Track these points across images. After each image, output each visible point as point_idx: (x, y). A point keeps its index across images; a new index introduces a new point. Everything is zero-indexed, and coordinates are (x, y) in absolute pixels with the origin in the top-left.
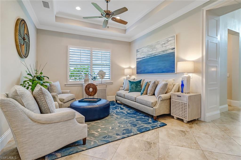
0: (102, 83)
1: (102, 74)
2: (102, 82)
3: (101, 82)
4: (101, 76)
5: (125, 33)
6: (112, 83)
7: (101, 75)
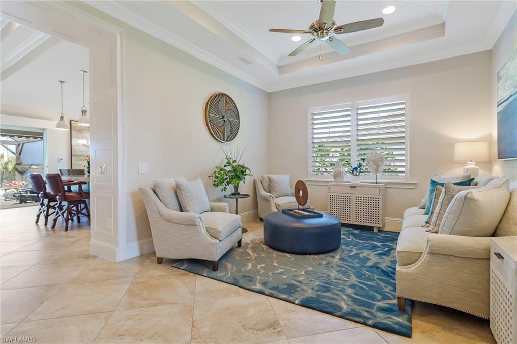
0: (377, 183)
1: (375, 161)
2: (378, 181)
3: (375, 181)
4: (375, 167)
5: (443, 34)
6: (416, 184)
7: (374, 164)
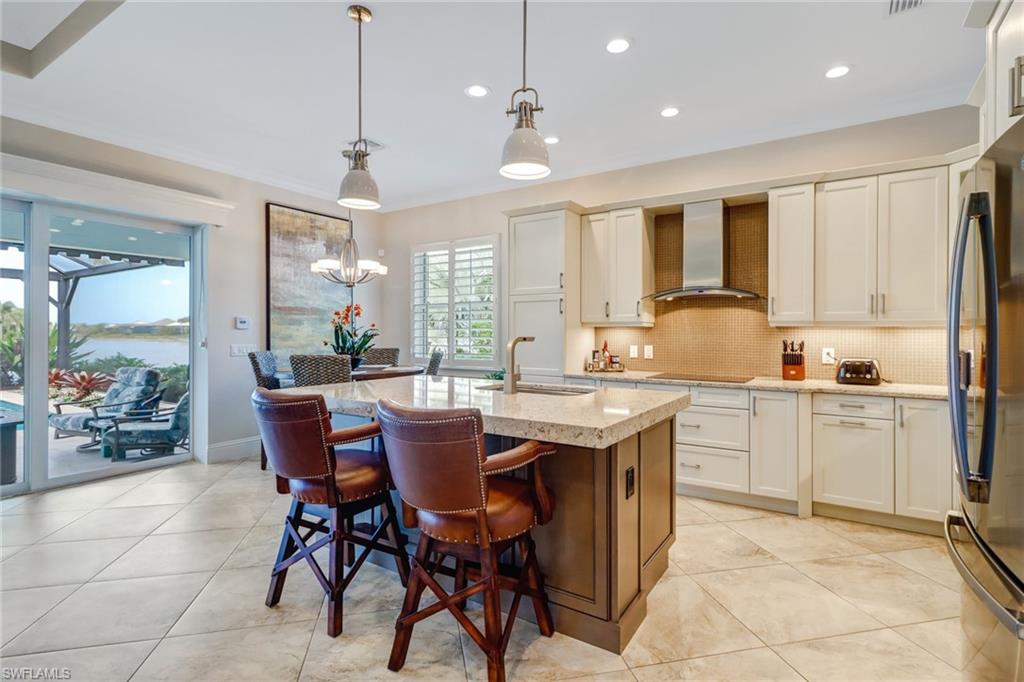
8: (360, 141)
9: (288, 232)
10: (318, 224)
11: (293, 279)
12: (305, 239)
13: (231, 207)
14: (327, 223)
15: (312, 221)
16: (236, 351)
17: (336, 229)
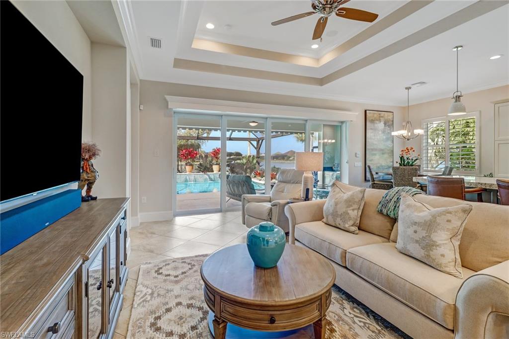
8: (457, 91)
9: (372, 120)
10: (382, 115)
11: (373, 137)
12: (377, 122)
13: (357, 114)
14: (384, 115)
15: (380, 114)
16: (356, 165)
17: (388, 116)
